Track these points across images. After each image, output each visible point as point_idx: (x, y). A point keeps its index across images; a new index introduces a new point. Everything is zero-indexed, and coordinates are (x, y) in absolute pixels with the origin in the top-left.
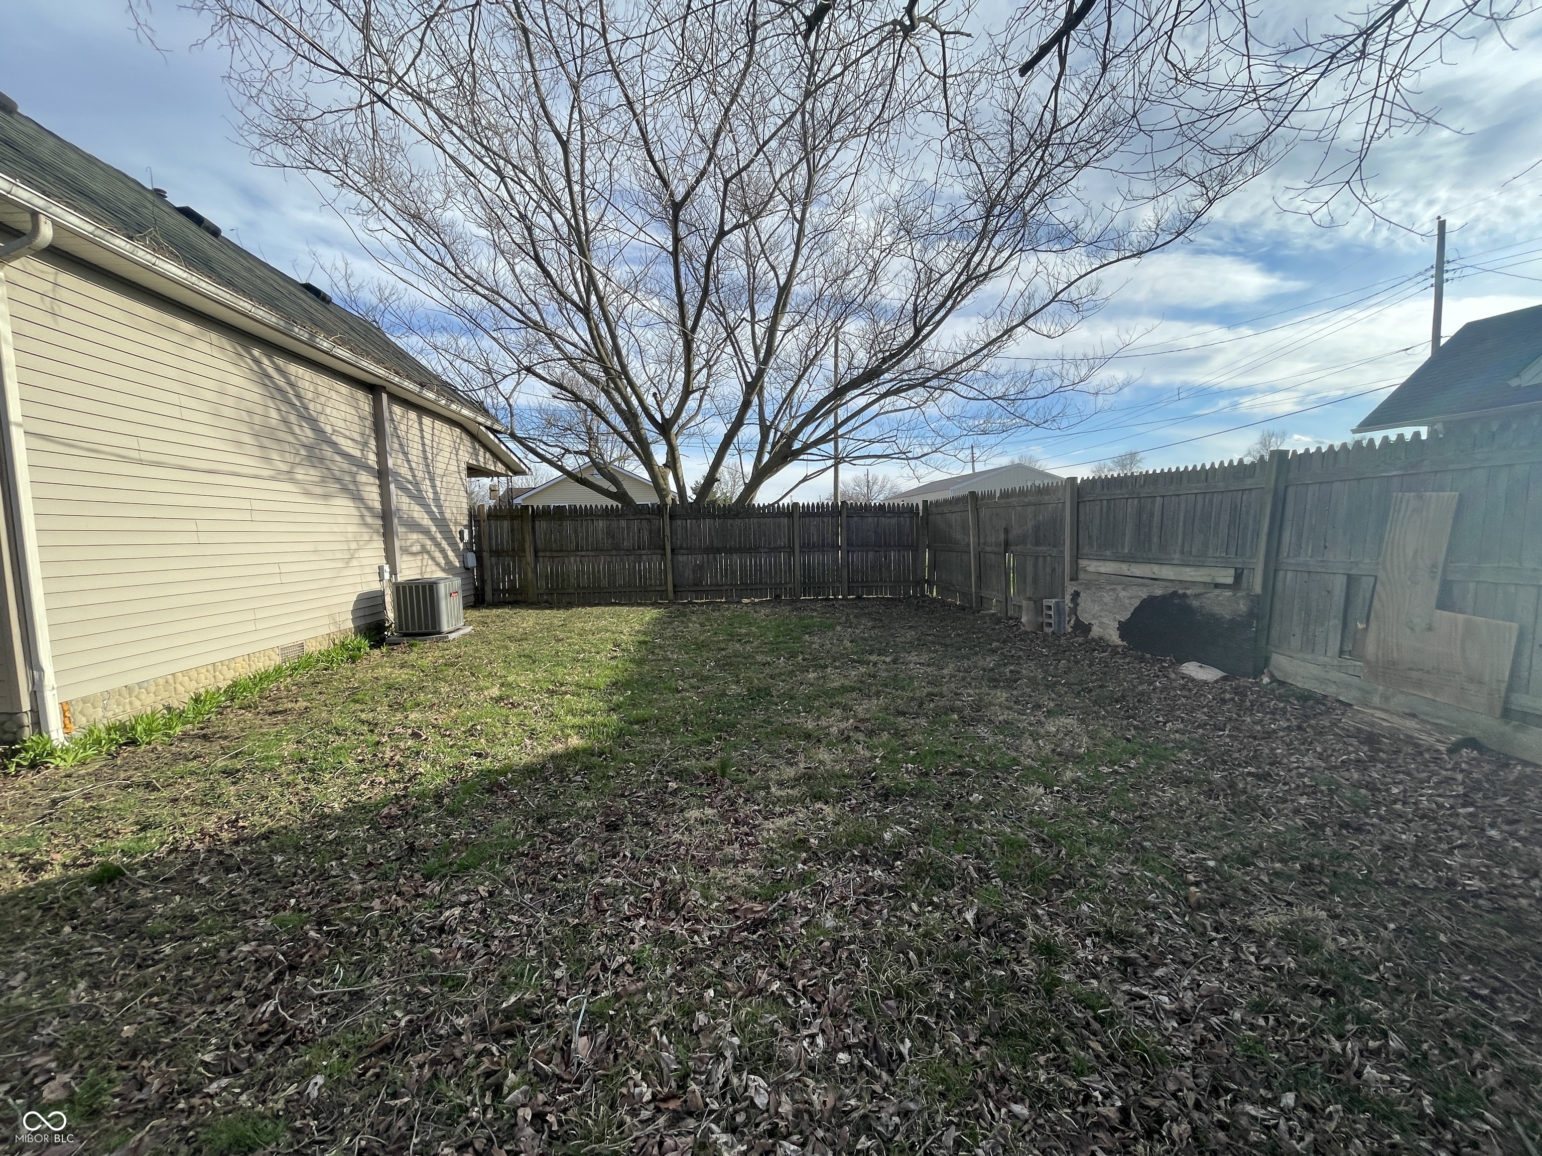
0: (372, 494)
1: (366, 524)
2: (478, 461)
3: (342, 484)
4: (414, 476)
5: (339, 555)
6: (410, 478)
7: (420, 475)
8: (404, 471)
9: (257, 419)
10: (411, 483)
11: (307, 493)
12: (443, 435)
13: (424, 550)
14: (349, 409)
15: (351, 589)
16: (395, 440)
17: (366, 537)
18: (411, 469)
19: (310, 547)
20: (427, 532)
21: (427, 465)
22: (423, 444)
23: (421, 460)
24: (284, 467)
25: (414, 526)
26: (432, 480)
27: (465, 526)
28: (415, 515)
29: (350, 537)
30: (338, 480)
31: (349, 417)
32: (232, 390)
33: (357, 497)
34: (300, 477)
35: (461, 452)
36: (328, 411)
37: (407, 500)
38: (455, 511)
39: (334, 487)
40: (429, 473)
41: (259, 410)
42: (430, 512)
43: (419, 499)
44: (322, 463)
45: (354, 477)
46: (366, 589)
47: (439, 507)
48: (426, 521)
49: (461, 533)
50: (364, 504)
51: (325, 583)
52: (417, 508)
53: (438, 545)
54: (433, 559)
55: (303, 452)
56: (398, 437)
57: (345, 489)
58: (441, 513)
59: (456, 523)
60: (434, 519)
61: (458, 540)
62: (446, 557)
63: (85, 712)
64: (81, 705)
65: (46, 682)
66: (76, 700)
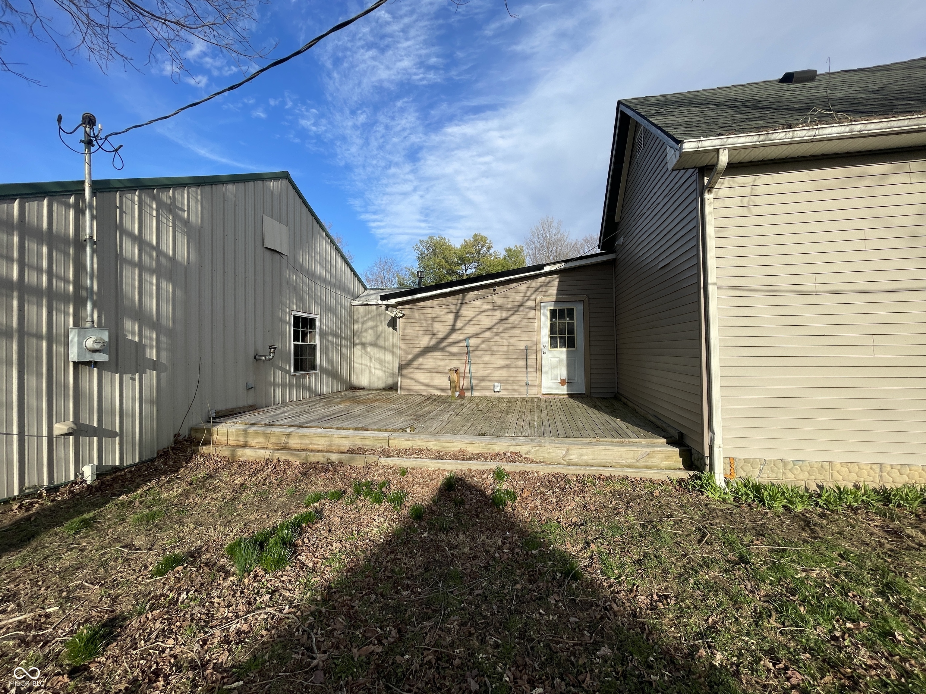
63: (745, 468)
64: (742, 463)
65: (716, 442)
66: (740, 459)
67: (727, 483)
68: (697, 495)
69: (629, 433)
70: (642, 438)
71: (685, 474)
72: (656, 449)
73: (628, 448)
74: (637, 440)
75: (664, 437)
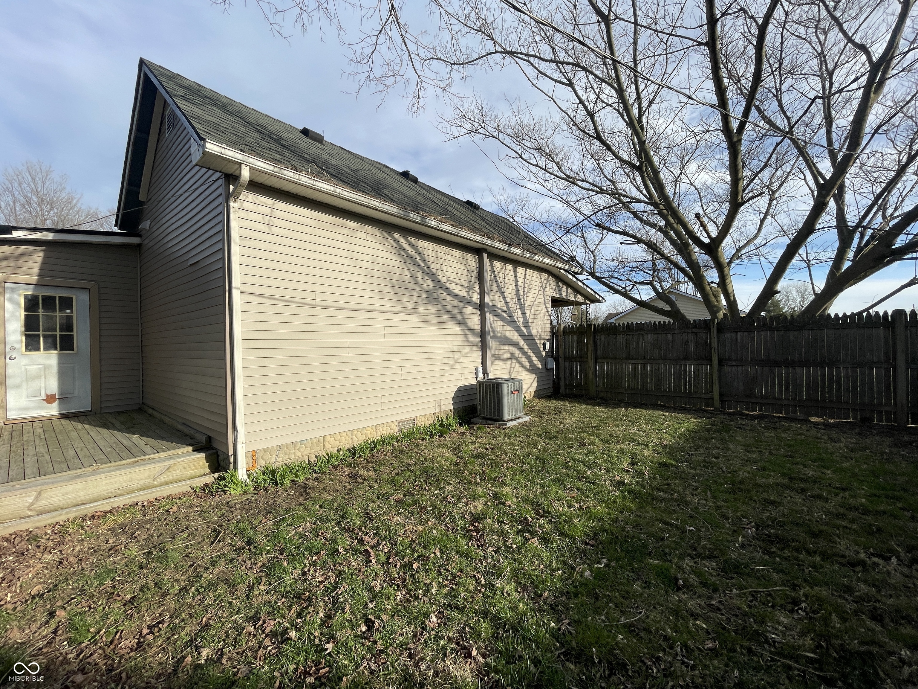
0: (474, 321)
1: (468, 340)
2: (561, 294)
3: (451, 315)
4: (508, 307)
5: (446, 361)
6: (505, 309)
7: (512, 306)
8: (501, 304)
9: (396, 277)
10: (505, 312)
11: (426, 322)
12: (533, 279)
13: (513, 357)
14: (460, 266)
15: (454, 383)
16: (495, 284)
17: (468, 349)
18: (506, 302)
19: (425, 356)
20: (516, 345)
21: (519, 300)
22: (517, 286)
23: (514, 296)
24: (410, 305)
25: (505, 341)
26: (523, 309)
27: (548, 340)
28: (508, 333)
29: (455, 349)
30: (448, 312)
31: (459, 271)
32: (380, 260)
33: (463, 323)
34: (421, 311)
35: (547, 290)
36: (444, 268)
37: (502, 323)
38: (540, 329)
39: (446, 317)
40: (520, 304)
41: (398, 271)
42: (519, 331)
43: (511, 322)
44: (438, 302)
45: (460, 310)
46: (464, 383)
47: (527, 327)
48: (516, 337)
49: (544, 345)
50: (467, 327)
51: (434, 380)
52: (509, 328)
53: (524, 353)
54: (520, 363)
55: (424, 295)
56: (497, 282)
57: (454, 318)
58: (529, 331)
59: (541, 338)
60: (522, 335)
61: (542, 349)
62: (530, 361)
63: (264, 457)
64: (262, 453)
65: (239, 439)
66: (260, 450)
67: (249, 476)
68: (220, 496)
69: (148, 449)
70: (163, 451)
71: (209, 479)
72: (179, 460)
73: (142, 468)
74: (156, 455)
75: (190, 445)
